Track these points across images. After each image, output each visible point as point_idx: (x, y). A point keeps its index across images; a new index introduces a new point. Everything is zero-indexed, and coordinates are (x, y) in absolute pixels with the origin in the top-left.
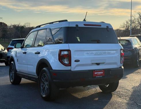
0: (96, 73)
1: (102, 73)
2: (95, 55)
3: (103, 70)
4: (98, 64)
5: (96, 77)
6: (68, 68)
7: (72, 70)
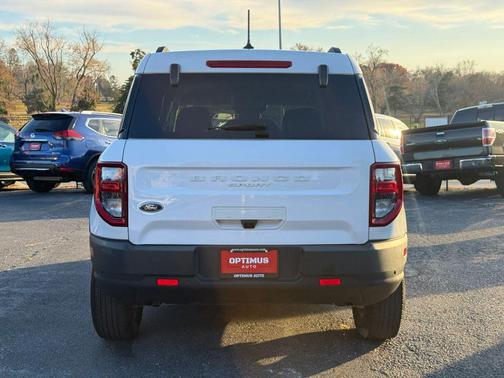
0: (234, 261)
1: (266, 260)
2: (231, 185)
3: (270, 248)
4: (249, 224)
5: (236, 276)
6: (118, 233)
7: (135, 241)
